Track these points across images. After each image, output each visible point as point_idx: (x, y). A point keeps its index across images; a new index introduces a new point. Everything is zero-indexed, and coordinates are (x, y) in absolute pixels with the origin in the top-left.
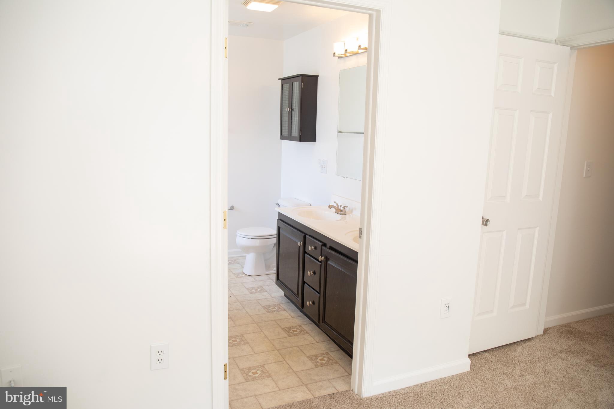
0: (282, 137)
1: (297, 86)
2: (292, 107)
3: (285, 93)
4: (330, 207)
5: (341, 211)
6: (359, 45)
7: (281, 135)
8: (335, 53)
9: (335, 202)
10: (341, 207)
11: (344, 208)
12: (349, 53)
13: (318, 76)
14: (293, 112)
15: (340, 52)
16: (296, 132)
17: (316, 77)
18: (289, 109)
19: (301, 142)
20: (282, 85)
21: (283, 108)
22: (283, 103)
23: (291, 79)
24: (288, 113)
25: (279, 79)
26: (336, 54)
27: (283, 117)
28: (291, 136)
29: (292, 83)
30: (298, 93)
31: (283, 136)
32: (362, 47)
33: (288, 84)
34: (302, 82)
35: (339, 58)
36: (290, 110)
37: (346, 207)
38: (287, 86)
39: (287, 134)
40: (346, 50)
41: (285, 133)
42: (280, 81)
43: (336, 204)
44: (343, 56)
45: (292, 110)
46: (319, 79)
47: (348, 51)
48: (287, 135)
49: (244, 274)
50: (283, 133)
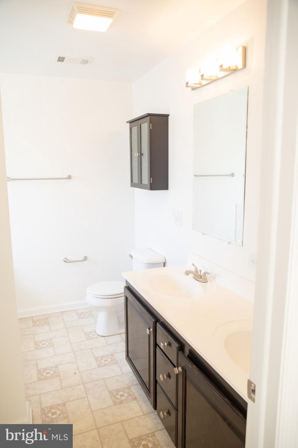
0: (133, 185)
1: (145, 127)
2: (141, 151)
3: (134, 137)
4: (187, 273)
5: (201, 277)
6: (220, 65)
7: (132, 182)
8: (187, 83)
9: (193, 265)
10: (200, 272)
11: (205, 275)
12: (206, 80)
13: (169, 115)
14: (142, 157)
15: (194, 79)
16: (146, 179)
17: (167, 116)
18: (138, 154)
19: (152, 190)
20: (131, 128)
21: (132, 153)
22: (132, 148)
23: (139, 121)
24: (137, 158)
25: (127, 122)
26: (189, 85)
27: (133, 163)
28: (141, 183)
29: (141, 125)
30: (147, 135)
31: (134, 183)
32: (224, 67)
33: (136, 127)
34: (151, 122)
35: (193, 89)
36: (140, 155)
37: (207, 273)
38: (135, 129)
39: (137, 181)
40: (202, 76)
41: (136, 180)
42: (129, 124)
43: (194, 267)
44: (198, 86)
45: (141, 155)
46: (170, 118)
47: (205, 77)
48: (137, 183)
49: (96, 334)
50: (133, 180)
